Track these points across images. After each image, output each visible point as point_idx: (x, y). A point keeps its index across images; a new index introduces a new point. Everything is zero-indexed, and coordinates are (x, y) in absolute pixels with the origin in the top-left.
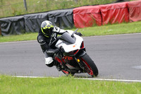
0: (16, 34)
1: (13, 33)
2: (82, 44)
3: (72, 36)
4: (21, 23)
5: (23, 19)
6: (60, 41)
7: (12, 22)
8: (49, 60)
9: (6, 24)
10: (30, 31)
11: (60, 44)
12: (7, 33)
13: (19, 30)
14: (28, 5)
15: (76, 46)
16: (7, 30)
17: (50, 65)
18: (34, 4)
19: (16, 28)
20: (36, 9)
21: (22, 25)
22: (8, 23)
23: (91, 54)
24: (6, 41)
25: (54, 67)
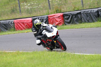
0: (75, 24)
1: (73, 23)
2: (57, 32)
3: (52, 28)
4: (79, 16)
5: (80, 13)
6: (44, 31)
7: (73, 15)
8: (38, 41)
9: (68, 17)
10: (85, 22)
11: (44, 32)
12: (69, 23)
13: (77, 21)
14: (84, 3)
15: (54, 34)
16: (69, 21)
17: (39, 44)
18: (88, 3)
19: (75, 19)
20: (90, 6)
21: (80, 17)
22: (70, 16)
23: (62, 38)
24: (68, 28)
25: (41, 45)
